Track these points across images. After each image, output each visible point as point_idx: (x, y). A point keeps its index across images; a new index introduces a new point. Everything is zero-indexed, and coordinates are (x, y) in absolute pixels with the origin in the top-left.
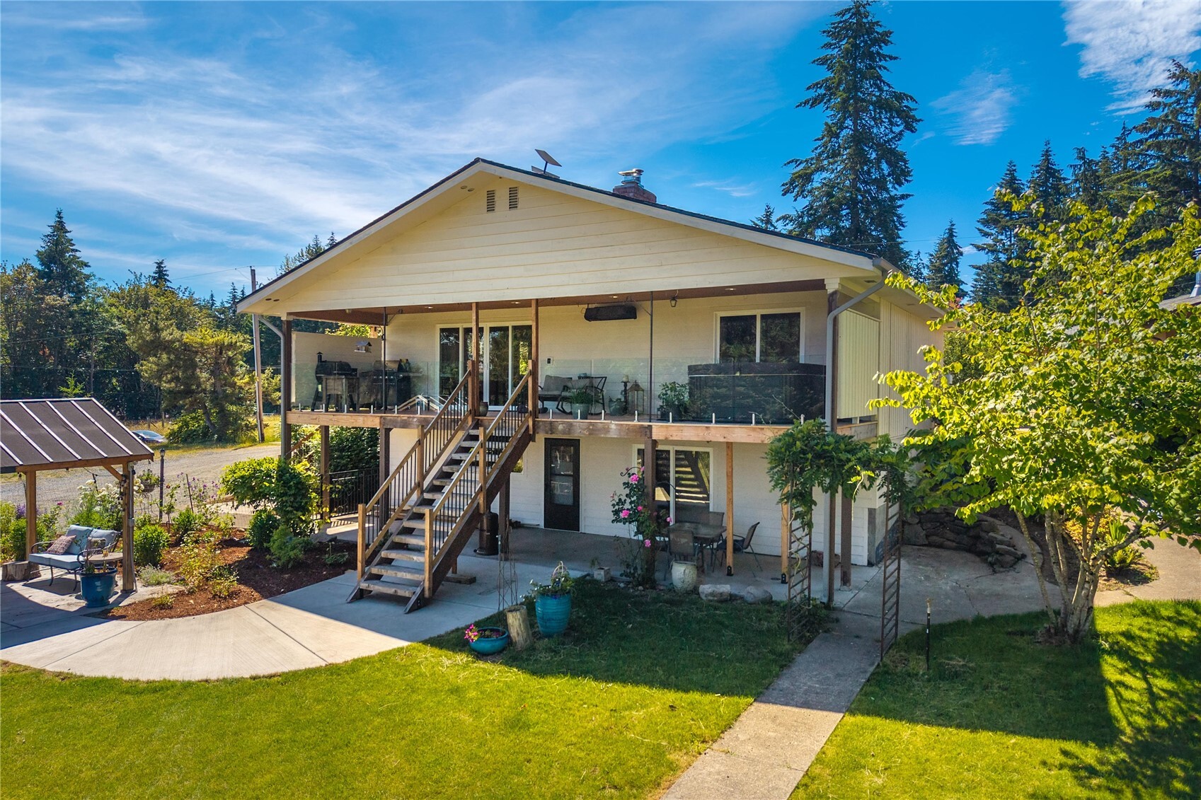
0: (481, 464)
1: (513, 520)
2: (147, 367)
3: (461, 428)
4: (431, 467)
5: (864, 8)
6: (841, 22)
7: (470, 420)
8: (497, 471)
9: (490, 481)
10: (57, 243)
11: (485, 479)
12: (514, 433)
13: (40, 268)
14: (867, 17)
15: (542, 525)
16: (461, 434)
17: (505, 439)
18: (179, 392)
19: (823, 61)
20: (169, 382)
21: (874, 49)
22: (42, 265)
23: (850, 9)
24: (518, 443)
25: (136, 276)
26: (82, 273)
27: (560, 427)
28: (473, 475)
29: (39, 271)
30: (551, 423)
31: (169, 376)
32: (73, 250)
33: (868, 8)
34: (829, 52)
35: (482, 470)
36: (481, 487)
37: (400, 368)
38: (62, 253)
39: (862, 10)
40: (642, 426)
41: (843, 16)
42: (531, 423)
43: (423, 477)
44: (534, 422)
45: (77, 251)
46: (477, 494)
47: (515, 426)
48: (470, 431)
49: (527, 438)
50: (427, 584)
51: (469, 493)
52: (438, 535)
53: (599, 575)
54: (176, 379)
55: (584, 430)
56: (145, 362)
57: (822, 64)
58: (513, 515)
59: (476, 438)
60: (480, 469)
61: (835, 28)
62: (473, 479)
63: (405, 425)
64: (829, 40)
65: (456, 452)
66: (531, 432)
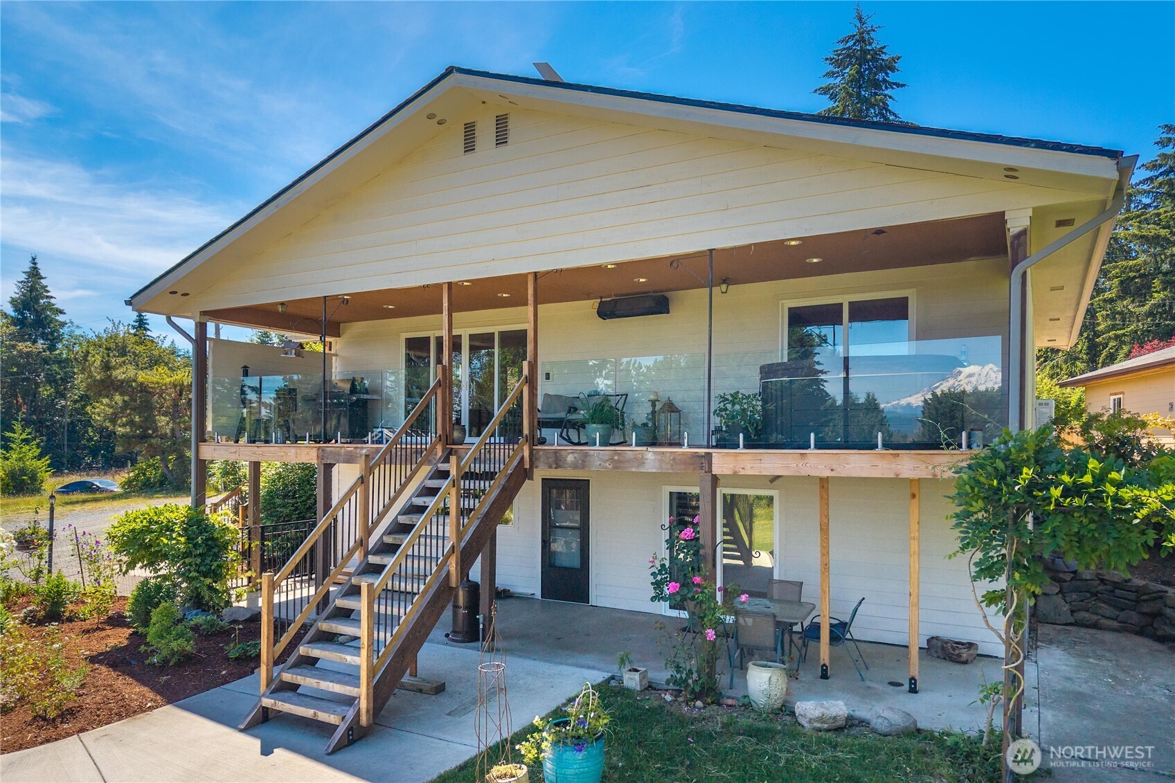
0: (453, 511)
1: (501, 588)
2: (99, 411)
3: (427, 461)
4: (381, 516)
5: (868, 34)
6: (844, 49)
7: (439, 449)
8: (477, 523)
9: (467, 538)
10: (32, 289)
11: (460, 535)
12: (502, 466)
13: (13, 314)
14: (870, 44)
15: (538, 595)
16: (425, 470)
17: (490, 476)
18: (134, 437)
19: (825, 90)
20: (124, 425)
21: (881, 76)
22: (15, 311)
23: (854, 36)
24: (508, 481)
25: (114, 324)
26: (57, 321)
27: (570, 458)
28: (441, 528)
29: (12, 317)
30: (556, 452)
31: (124, 419)
32: (47, 297)
33: (872, 34)
34: (831, 81)
35: (454, 520)
36: (453, 547)
37: (353, 390)
38: (36, 300)
39: (866, 36)
40: (696, 455)
41: (847, 42)
42: (526, 453)
43: (368, 532)
44: (531, 452)
45: (52, 297)
46: (447, 558)
47: (504, 457)
48: (439, 465)
49: (522, 474)
50: (363, 704)
51: (434, 555)
52: (382, 621)
53: (632, 681)
54: (131, 423)
55: (606, 461)
56: (98, 405)
57: (825, 93)
58: (501, 581)
59: (444, 475)
60: (451, 521)
61: (839, 55)
62: (441, 534)
63: (350, 459)
64: (831, 68)
65: (419, 496)
66: (527, 466)
